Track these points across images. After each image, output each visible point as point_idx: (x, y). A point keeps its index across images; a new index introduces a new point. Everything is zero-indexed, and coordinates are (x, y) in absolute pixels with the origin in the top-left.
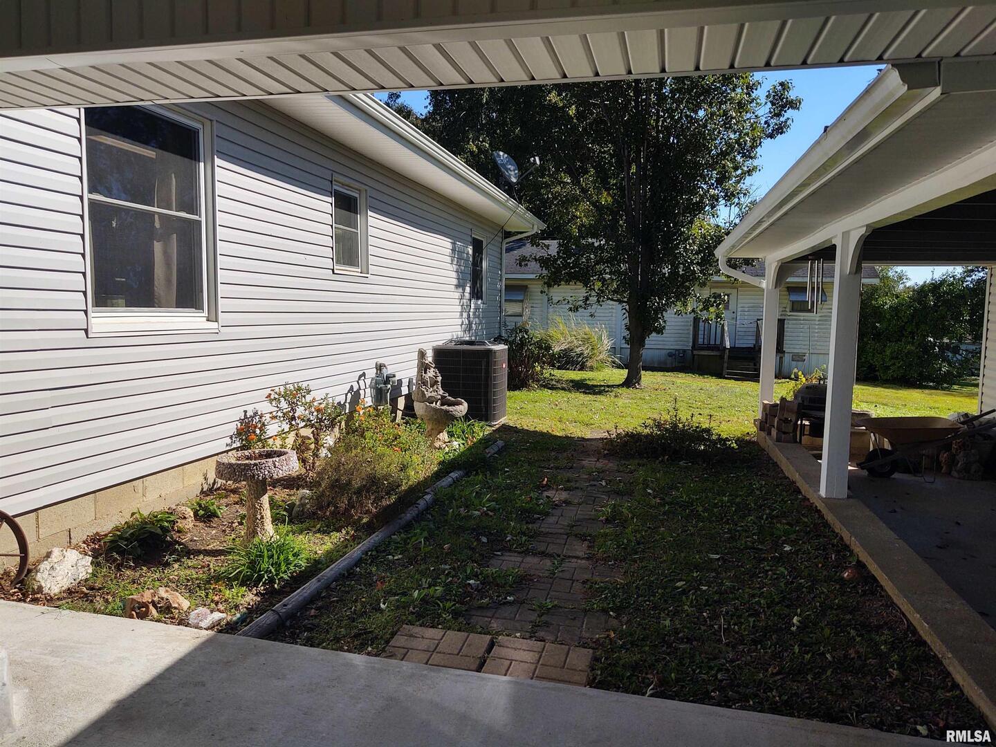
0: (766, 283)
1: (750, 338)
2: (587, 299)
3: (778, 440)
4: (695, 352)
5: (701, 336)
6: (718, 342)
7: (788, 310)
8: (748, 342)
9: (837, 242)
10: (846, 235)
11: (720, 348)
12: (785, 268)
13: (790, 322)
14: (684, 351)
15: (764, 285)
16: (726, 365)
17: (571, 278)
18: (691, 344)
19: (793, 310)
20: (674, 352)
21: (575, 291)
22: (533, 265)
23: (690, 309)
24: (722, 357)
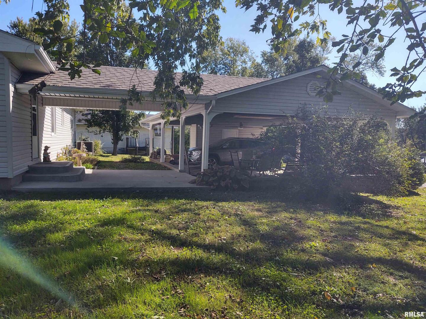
0: (150, 129)
1: (144, 144)
2: (100, 131)
3: (154, 159)
4: (128, 148)
5: (129, 144)
6: (135, 145)
7: (154, 135)
8: (144, 145)
9: (161, 123)
10: (162, 122)
11: (136, 147)
12: (153, 126)
13: (155, 139)
14: (124, 148)
15: (149, 129)
16: (137, 152)
17: (96, 125)
18: (126, 146)
19: (156, 136)
20: (120, 149)
21: (96, 129)
22: (83, 121)
23: (130, 135)
24: (136, 150)
